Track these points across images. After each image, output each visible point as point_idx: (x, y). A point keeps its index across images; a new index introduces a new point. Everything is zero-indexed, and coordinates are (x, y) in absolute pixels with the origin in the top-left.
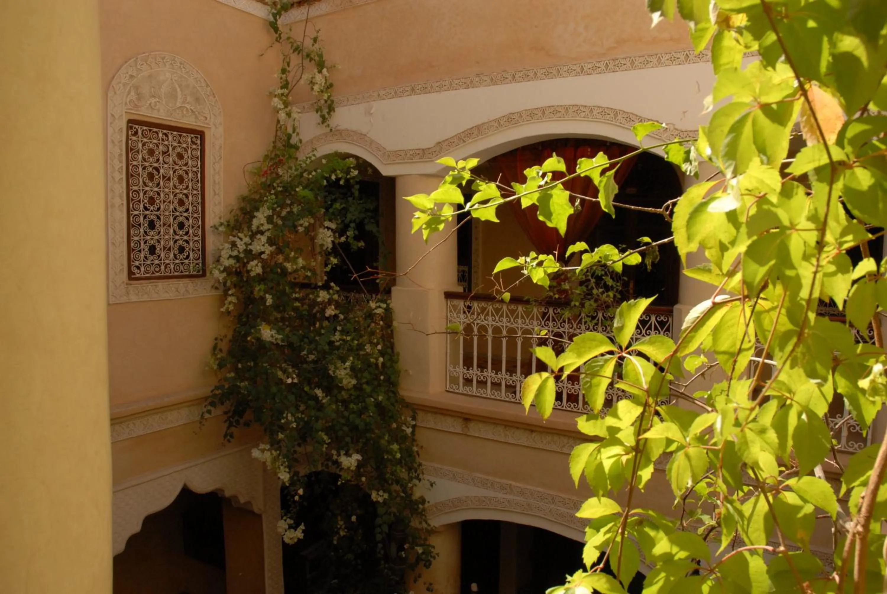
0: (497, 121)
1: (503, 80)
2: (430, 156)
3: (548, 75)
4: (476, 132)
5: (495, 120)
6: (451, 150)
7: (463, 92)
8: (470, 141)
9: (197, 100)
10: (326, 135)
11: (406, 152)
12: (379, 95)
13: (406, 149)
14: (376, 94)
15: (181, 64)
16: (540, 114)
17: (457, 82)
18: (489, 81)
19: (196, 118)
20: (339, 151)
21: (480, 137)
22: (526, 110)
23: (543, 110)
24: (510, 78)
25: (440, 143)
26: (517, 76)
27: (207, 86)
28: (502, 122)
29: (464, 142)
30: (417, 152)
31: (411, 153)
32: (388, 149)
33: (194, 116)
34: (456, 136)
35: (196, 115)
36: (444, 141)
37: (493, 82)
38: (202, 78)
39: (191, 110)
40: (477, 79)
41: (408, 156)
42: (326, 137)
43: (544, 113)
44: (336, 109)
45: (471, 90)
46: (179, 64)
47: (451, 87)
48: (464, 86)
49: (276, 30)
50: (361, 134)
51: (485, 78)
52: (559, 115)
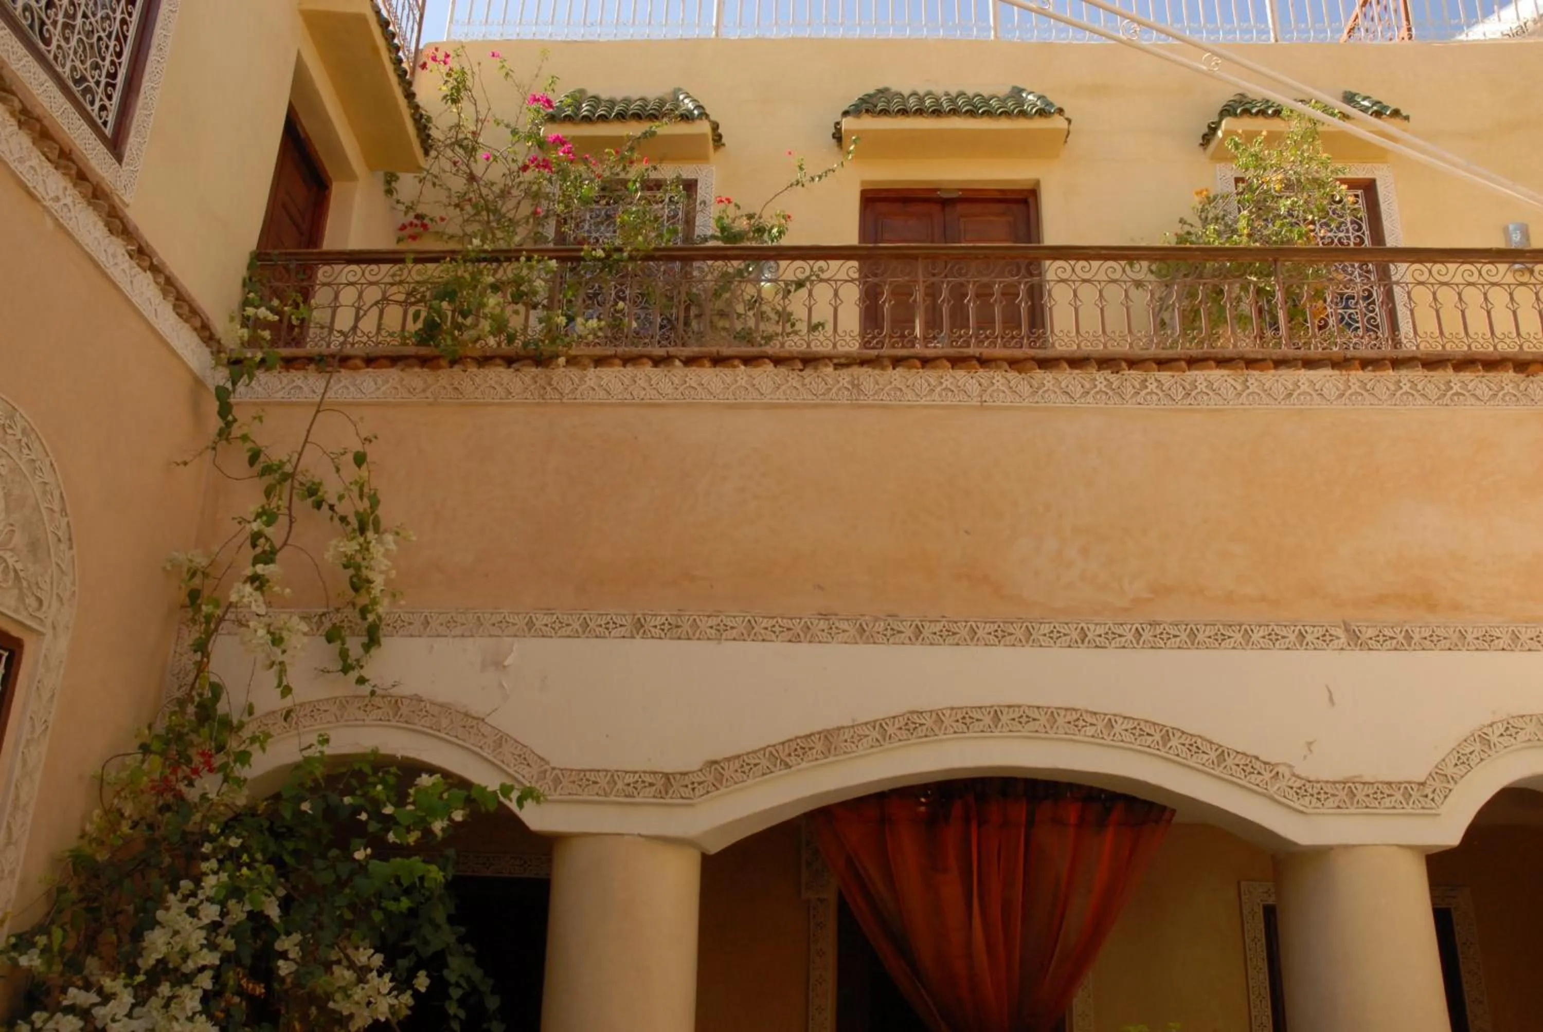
0: (880, 725)
1: (891, 635)
2: (687, 792)
3: (1001, 637)
4: (819, 746)
5: (873, 724)
6: (749, 782)
7: (779, 648)
8: (804, 765)
9: (34, 546)
10: (343, 703)
11: (613, 776)
12: (530, 624)
13: (613, 767)
14: (521, 621)
15: (24, 431)
16: (987, 720)
17: (766, 623)
18: (853, 632)
19: (21, 598)
20: (383, 751)
21: (831, 759)
22: (952, 709)
23: (996, 714)
24: (909, 632)
25: (715, 762)
26: (926, 632)
27: (63, 510)
28: (890, 730)
29: (788, 766)
30: (648, 779)
31: (629, 779)
32: (558, 760)
33: (16, 591)
34: (764, 749)
35: (20, 589)
36: (728, 760)
37: (863, 635)
38: (59, 486)
39: (15, 571)
40: (823, 624)
41: (620, 785)
42: (342, 707)
43: (996, 718)
44: (383, 640)
45: (803, 648)
46: (19, 436)
47: (750, 633)
48: (787, 635)
50: (466, 715)
51: (844, 625)
52: (1032, 726)
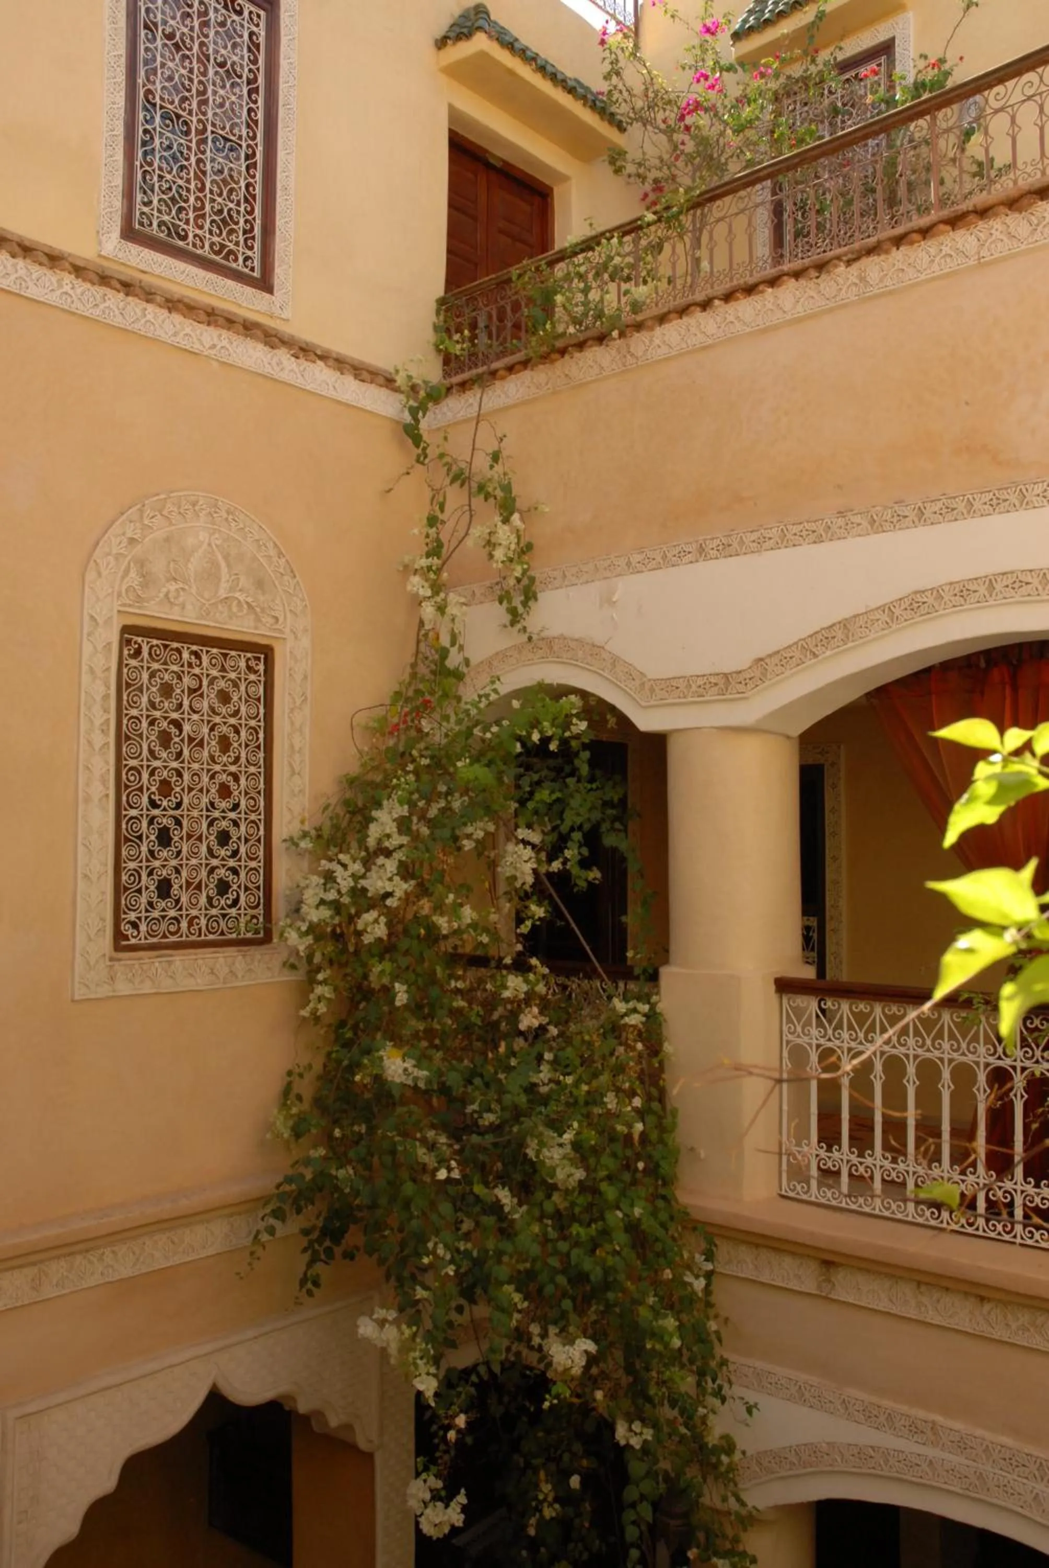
0: (888, 609)
1: (898, 521)
2: (741, 688)
3: (996, 505)
4: (840, 635)
5: (882, 608)
6: (788, 673)
7: (808, 550)
8: (828, 653)
9: (260, 584)
10: (519, 648)
11: (688, 680)
12: (629, 564)
13: (688, 674)
14: (622, 562)
15: (228, 513)
16: (983, 590)
17: (796, 529)
18: (865, 524)
19: (258, 619)
20: (548, 681)
21: (850, 645)
22: (951, 584)
23: (990, 582)
24: (912, 515)
25: (761, 659)
26: (927, 513)
27: (280, 554)
28: (897, 612)
29: (815, 655)
30: (713, 680)
31: (700, 682)
32: (650, 675)
33: (252, 617)
34: (796, 643)
35: (256, 614)
36: (770, 656)
37: (875, 526)
38: (271, 539)
39: (247, 603)
40: (841, 521)
41: (694, 688)
42: (520, 652)
43: (991, 587)
44: (539, 595)
45: (825, 548)
46: (225, 515)
47: (784, 541)
48: (813, 537)
49: (417, 439)
50: (594, 646)
51: (857, 519)
52: (1025, 590)
